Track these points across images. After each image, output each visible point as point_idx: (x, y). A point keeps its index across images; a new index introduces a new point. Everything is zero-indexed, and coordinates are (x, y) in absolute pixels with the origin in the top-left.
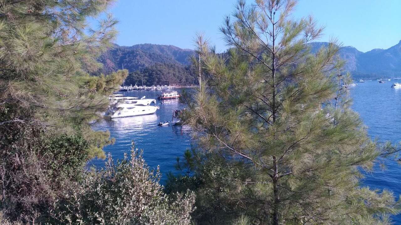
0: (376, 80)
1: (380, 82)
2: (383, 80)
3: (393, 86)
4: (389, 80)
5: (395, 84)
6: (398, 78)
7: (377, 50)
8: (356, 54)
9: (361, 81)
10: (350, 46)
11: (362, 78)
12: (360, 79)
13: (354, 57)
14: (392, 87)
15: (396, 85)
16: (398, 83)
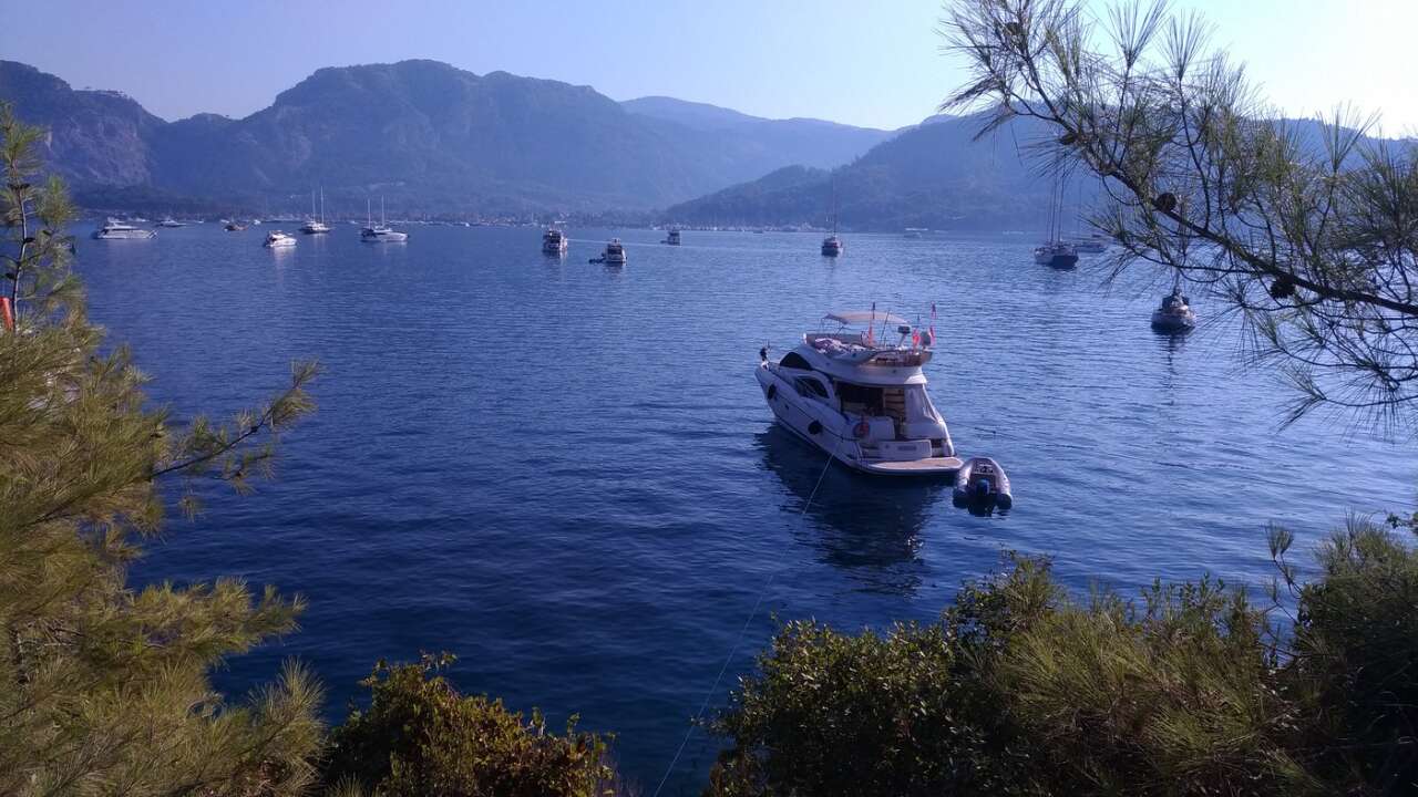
0: (217, 219)
1: (230, 228)
2: (238, 223)
3: (268, 243)
4: (257, 222)
5: (275, 236)
6: (281, 218)
7: (210, 119)
8: (141, 123)
9: (169, 221)
10: (115, 93)
11: (171, 212)
12: (163, 215)
13: (135, 135)
14: (264, 245)
15: (275, 240)
16: (283, 233)
